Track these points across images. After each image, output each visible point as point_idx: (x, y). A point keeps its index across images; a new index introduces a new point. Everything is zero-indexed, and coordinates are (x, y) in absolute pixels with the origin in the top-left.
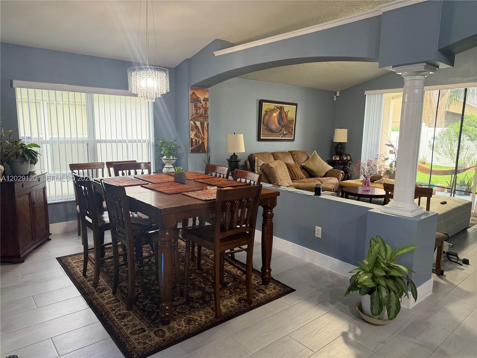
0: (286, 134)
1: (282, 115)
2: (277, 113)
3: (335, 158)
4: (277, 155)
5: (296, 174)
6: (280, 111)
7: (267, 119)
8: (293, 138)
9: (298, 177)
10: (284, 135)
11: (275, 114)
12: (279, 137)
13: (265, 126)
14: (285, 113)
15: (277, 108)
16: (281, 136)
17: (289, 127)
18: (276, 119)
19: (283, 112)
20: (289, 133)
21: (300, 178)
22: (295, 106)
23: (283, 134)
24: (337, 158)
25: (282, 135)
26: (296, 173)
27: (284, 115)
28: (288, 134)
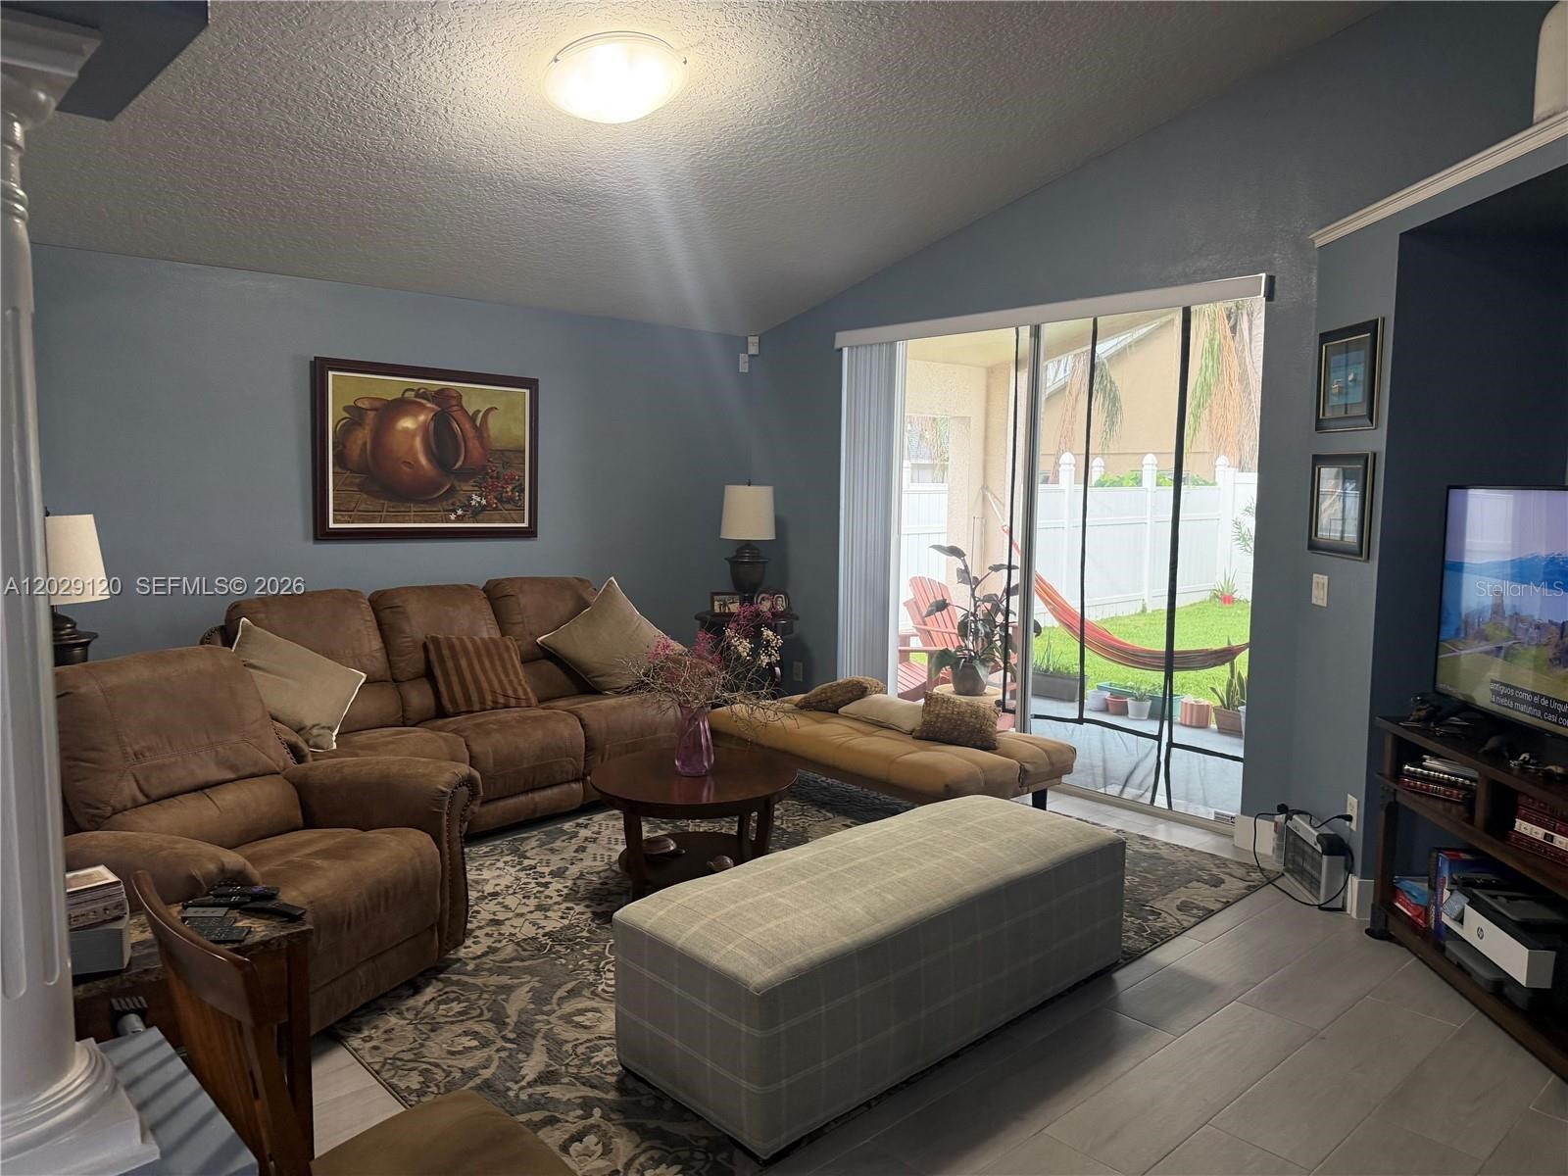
0: (484, 508)
1: (452, 428)
2: (422, 418)
3: (725, 605)
4: (397, 602)
5: (472, 688)
6: (437, 409)
7: (360, 442)
8: (526, 525)
9: (482, 701)
10: (476, 513)
11: (407, 423)
12: (448, 521)
13: (352, 471)
14: (473, 419)
15: (424, 396)
16: (453, 517)
17: (498, 478)
18: (418, 443)
19: (457, 414)
20: (500, 500)
21: (495, 702)
22: (527, 392)
23: (466, 507)
24: (730, 606)
25: (460, 512)
26: (476, 681)
27: (467, 426)
28: (496, 509)
